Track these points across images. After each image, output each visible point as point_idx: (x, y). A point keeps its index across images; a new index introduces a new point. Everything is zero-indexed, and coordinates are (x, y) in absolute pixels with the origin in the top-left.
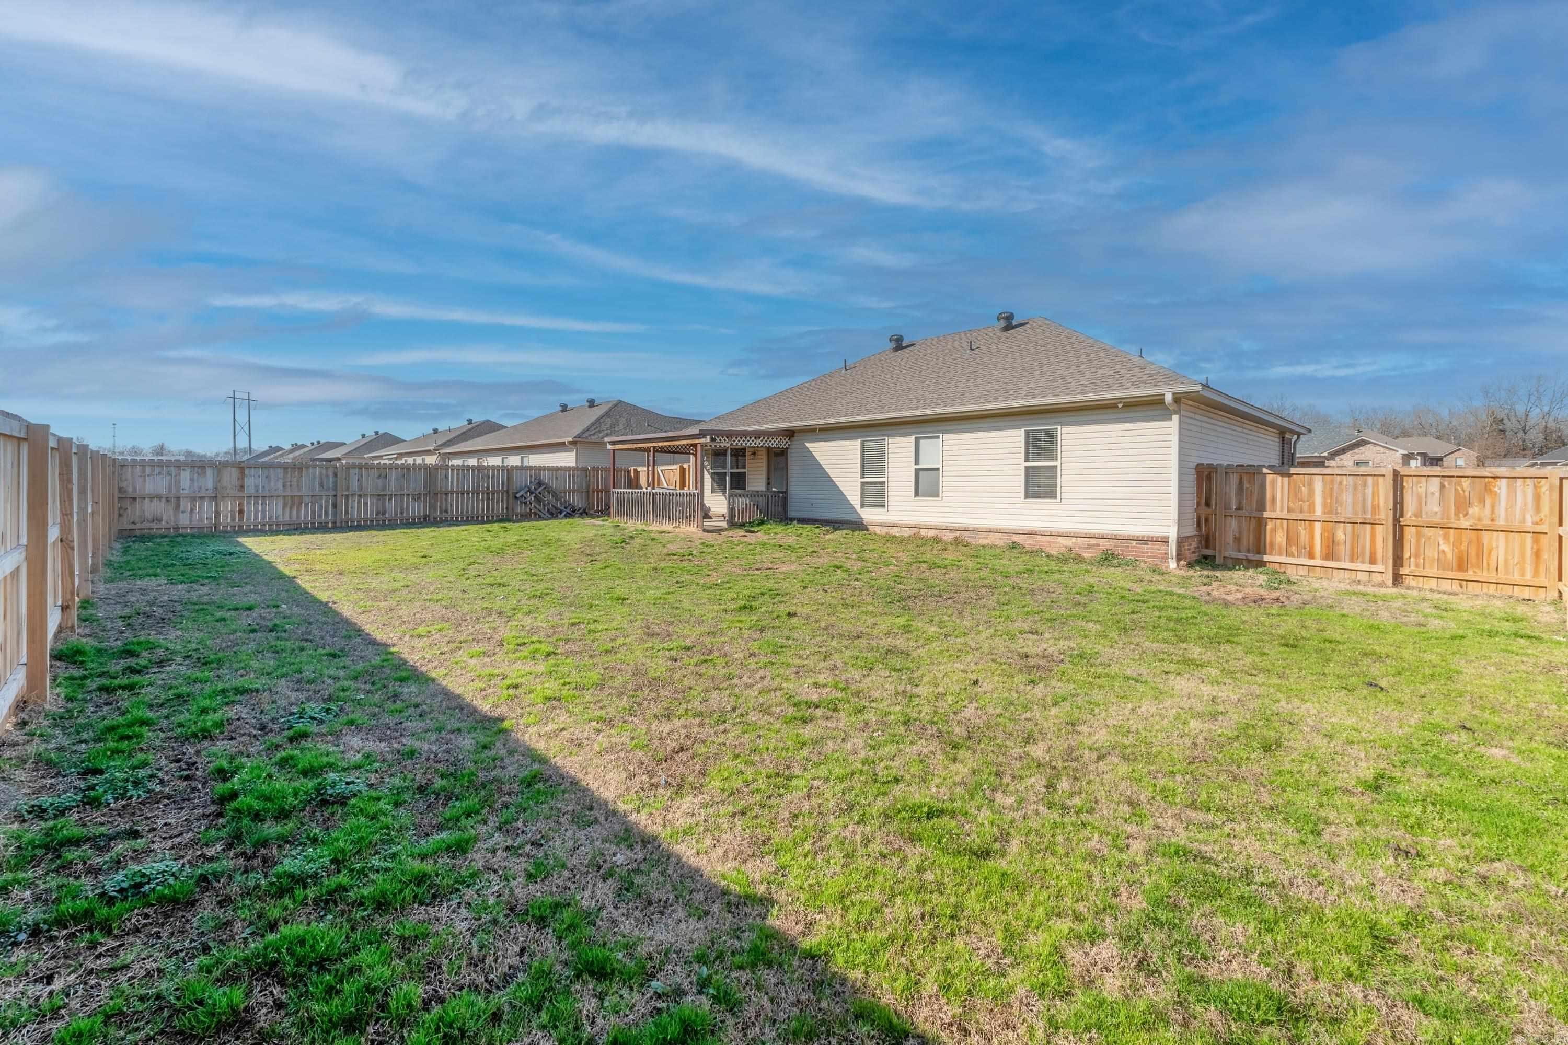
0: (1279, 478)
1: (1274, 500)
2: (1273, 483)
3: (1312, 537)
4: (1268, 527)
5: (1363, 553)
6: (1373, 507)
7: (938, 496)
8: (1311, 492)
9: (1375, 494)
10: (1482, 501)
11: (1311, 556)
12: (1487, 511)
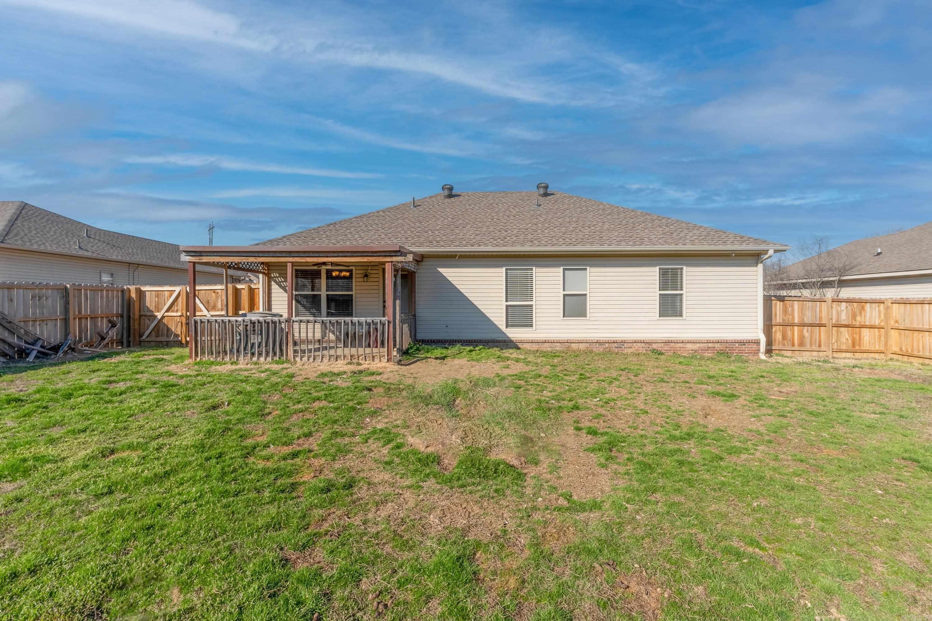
0: (778, 302)
1: (776, 314)
2: (776, 304)
3: (793, 335)
4: (773, 330)
5: (816, 342)
6: (820, 318)
7: (585, 316)
8: (793, 310)
9: (820, 311)
10: (861, 314)
11: (793, 345)
12: (863, 318)
